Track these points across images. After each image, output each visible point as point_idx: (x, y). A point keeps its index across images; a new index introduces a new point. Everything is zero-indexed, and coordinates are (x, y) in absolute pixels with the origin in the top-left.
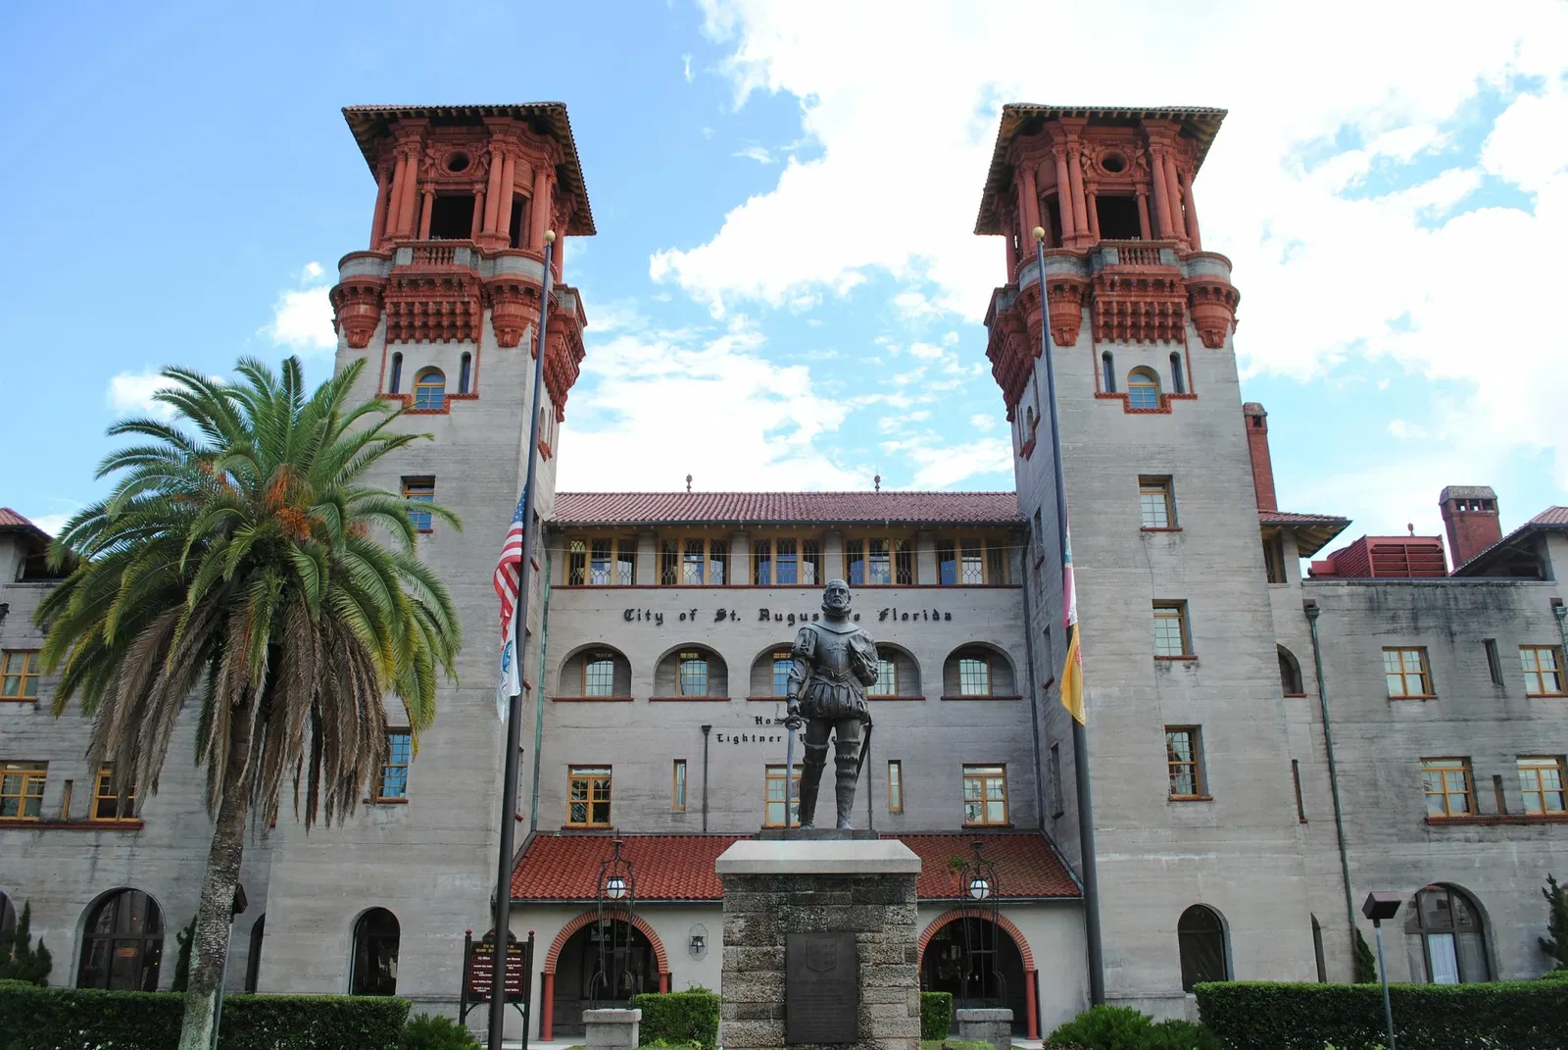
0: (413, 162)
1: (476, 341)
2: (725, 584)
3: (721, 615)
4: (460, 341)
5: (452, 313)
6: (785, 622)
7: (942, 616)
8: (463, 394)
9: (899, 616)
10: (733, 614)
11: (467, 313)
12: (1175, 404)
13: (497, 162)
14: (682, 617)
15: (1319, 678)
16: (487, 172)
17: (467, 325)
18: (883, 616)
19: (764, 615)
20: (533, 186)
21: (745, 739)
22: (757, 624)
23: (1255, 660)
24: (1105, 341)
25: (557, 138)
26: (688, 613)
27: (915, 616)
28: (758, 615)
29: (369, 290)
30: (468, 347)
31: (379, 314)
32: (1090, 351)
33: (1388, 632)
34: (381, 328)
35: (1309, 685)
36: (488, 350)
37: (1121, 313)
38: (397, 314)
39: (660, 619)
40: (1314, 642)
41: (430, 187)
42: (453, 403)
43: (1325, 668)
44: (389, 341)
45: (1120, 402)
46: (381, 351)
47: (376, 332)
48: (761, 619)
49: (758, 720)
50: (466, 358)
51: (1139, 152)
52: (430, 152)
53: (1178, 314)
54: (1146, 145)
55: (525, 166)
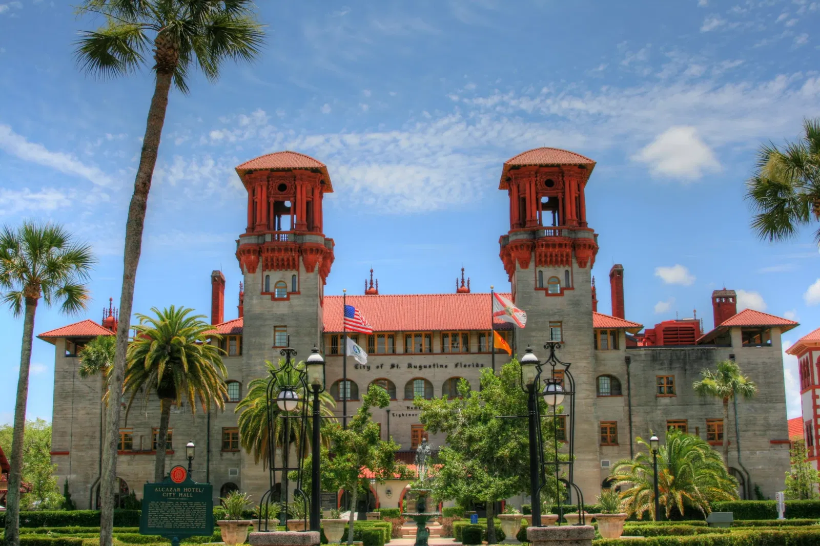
0: (265, 189)
1: (298, 270)
2: (394, 353)
3: (393, 366)
4: (292, 270)
5: (288, 260)
6: (418, 369)
7: (480, 365)
8: (294, 292)
9: (463, 366)
10: (397, 366)
11: (294, 259)
12: (566, 292)
13: (299, 188)
14: (378, 367)
15: (629, 389)
16: (295, 193)
17: (294, 264)
18: (456, 365)
19: (410, 366)
20: (313, 195)
21: (403, 415)
22: (407, 370)
23: (588, 392)
24: (540, 266)
25: (321, 173)
26: (380, 365)
27: (469, 366)
28: (406, 365)
29: (254, 251)
30: (294, 272)
31: (258, 259)
32: (534, 271)
33: (660, 369)
34: (260, 265)
35: (625, 392)
36: (303, 274)
37: (546, 256)
38: (267, 260)
39: (369, 368)
40: (628, 374)
41: (272, 200)
42: (291, 296)
43: (632, 385)
44: (263, 270)
45: (544, 292)
46: (260, 274)
47: (258, 266)
48: (409, 367)
49: (408, 408)
50: (294, 276)
51: (560, 178)
52: (271, 183)
53: (567, 255)
54: (563, 176)
55: (309, 188)
